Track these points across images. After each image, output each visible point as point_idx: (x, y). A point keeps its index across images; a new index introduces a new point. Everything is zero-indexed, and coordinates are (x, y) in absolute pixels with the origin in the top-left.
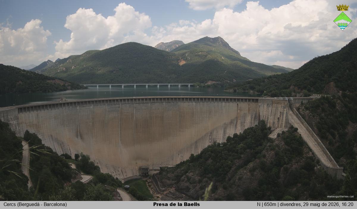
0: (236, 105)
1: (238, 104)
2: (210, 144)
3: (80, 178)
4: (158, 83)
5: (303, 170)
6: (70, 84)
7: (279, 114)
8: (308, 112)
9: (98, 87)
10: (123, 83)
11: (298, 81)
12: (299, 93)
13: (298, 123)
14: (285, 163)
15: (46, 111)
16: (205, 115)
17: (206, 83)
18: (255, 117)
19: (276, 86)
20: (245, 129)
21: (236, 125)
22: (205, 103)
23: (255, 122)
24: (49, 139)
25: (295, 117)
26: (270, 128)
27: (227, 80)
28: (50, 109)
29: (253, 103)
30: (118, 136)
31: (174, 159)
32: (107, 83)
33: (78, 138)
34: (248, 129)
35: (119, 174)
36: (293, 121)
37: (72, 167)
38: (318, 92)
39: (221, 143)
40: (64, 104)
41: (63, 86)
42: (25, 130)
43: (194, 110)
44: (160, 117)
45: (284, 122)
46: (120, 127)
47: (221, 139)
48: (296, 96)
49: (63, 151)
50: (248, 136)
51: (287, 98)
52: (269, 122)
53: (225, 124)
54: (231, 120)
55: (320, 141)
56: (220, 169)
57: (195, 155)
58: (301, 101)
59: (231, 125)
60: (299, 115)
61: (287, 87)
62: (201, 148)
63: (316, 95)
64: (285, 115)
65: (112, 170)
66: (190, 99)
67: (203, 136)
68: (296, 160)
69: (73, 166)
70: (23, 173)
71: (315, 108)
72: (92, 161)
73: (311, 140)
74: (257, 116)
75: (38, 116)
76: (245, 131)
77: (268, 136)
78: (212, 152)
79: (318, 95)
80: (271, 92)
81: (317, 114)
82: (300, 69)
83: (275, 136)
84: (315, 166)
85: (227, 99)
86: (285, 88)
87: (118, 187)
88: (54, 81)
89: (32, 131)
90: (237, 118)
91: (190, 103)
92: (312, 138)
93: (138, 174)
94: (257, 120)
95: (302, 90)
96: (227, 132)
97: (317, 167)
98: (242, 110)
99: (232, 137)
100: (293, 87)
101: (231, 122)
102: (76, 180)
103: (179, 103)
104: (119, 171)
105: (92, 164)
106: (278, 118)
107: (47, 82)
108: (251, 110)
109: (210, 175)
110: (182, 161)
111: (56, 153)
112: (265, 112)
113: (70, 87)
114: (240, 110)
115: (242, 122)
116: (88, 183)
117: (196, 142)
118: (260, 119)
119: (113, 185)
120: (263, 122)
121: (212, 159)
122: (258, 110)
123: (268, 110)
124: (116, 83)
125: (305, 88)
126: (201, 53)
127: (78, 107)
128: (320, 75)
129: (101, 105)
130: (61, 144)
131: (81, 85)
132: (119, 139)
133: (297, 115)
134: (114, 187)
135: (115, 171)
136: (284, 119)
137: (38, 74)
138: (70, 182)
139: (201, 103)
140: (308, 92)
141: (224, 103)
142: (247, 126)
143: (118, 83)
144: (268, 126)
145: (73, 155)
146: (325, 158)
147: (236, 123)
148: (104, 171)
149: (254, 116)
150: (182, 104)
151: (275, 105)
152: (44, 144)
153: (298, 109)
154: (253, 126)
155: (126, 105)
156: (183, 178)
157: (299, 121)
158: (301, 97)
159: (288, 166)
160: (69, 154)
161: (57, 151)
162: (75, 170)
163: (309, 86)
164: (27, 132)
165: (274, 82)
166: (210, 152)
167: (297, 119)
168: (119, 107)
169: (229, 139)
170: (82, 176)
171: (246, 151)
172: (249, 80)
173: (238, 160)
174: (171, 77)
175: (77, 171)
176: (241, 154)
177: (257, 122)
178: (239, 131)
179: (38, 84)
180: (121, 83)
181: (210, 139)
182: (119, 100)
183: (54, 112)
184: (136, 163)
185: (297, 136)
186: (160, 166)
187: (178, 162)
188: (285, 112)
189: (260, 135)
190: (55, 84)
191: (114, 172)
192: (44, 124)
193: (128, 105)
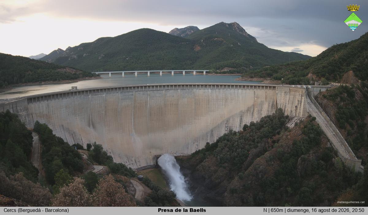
0: (253, 92)
1: (255, 91)
2: (226, 132)
3: (93, 169)
4: (173, 69)
5: (320, 161)
6: (81, 72)
7: (297, 102)
8: (326, 101)
9: (110, 74)
10: (136, 70)
11: (316, 68)
12: (317, 81)
13: (316, 112)
14: (303, 154)
15: (57, 100)
16: (221, 103)
17: (222, 69)
18: (273, 105)
19: (294, 73)
20: (262, 118)
21: (253, 113)
22: (221, 90)
23: (272, 110)
24: (60, 129)
25: (313, 106)
26: (287, 117)
27: (243, 67)
28: (61, 99)
29: (270, 91)
30: (132, 124)
31: (189, 148)
32: (120, 71)
33: (90, 127)
34: (265, 117)
35: (132, 164)
36: (311, 110)
37: (83, 158)
38: (337, 81)
39: (237, 131)
40: (76, 92)
41: (74, 74)
42: (35, 120)
43: (210, 97)
44: (175, 104)
45: (302, 111)
46: (134, 115)
47: (237, 128)
48: (314, 84)
49: (74, 141)
50: (265, 124)
51: (305, 86)
52: (286, 110)
53: (241, 111)
54: (248, 108)
55: (338, 132)
56: (236, 158)
57: (210, 144)
58: (319, 89)
59: (248, 112)
60: (318, 104)
61: (305, 75)
62: (217, 136)
63: (335, 83)
64: (303, 103)
65: (126, 160)
66: (206, 86)
67: (219, 124)
68: (314, 150)
69: (85, 157)
70: (34, 165)
71: (333, 97)
72: (105, 151)
73: (329, 130)
74: (274, 105)
75: (48, 106)
76: (262, 120)
77: (285, 125)
78: (228, 141)
79: (337, 84)
80: (289, 79)
81: (336, 104)
82: (318, 56)
83: (293, 125)
84: (333, 157)
85: (244, 86)
86: (304, 76)
87: (131, 177)
88: (65, 69)
89: (42, 121)
90: (254, 105)
91: (206, 90)
92: (330, 128)
93: (152, 164)
94: (274, 109)
95: (320, 78)
96: (244, 120)
97: (335, 158)
98: (259, 98)
99: (249, 125)
100: (311, 75)
101: (248, 110)
102: (88, 171)
103: (195, 90)
104: (132, 161)
105: (105, 153)
106: (296, 107)
107: (57, 71)
108: (268, 98)
109: (226, 164)
110: (198, 150)
111: (67, 143)
112: (282, 100)
113: (81, 76)
114: (257, 97)
115: (259, 110)
116: (100, 174)
117: (212, 131)
118: (277, 108)
119: (126, 175)
120: (280, 110)
121: (228, 148)
122: (275, 98)
123: (285, 98)
124: (129, 70)
125: (323, 76)
126: (216, 39)
127: (90, 95)
128: (339, 63)
129: (114, 93)
130: (72, 134)
131: (93, 73)
132: (133, 127)
133: (315, 104)
134: (127, 177)
135: (129, 161)
136: (302, 107)
137: (48, 63)
138: (82, 173)
139: (217, 90)
140: (327, 80)
141: (240, 91)
142: (264, 114)
143: (131, 70)
144: (286, 114)
145: (85, 145)
146: (343, 149)
147: (253, 111)
148: (117, 160)
149: (271, 104)
150: (198, 91)
151: (293, 93)
152: (55, 135)
153: (316, 98)
154: (271, 114)
155: (139, 92)
156: (198, 167)
157: (317, 110)
158: (319, 85)
159: (306, 157)
160: (81, 144)
161: (68, 141)
162: (87, 160)
163: (328, 75)
164: (37, 123)
165: (291, 69)
166: (226, 141)
167: (315, 108)
168: (133, 95)
169: (245, 127)
170: (95, 167)
171: (262, 140)
172: (266, 67)
173: (254, 149)
174: (185, 64)
175: (89, 161)
176: (258, 143)
177: (274, 110)
178: (256, 119)
179: (48, 73)
180: (134, 70)
181: (226, 127)
182: (132, 88)
183: (65, 101)
184: (150, 152)
185: (315, 126)
186: (175, 155)
187: (194, 151)
188: (303, 100)
189: (277, 123)
190: (66, 72)
191: (127, 161)
192: (55, 114)
193: (142, 93)
